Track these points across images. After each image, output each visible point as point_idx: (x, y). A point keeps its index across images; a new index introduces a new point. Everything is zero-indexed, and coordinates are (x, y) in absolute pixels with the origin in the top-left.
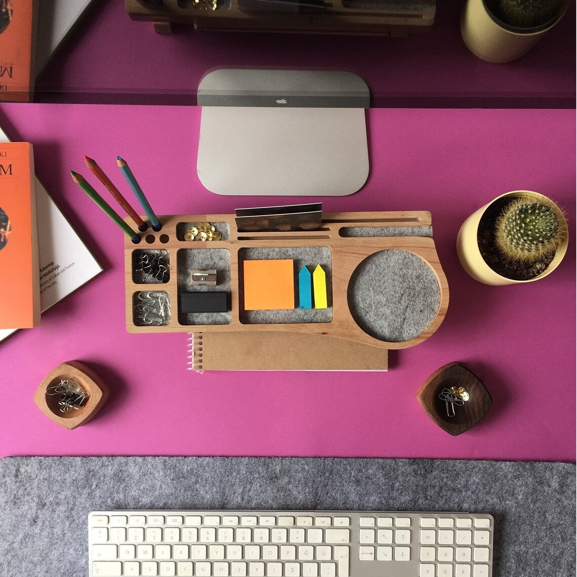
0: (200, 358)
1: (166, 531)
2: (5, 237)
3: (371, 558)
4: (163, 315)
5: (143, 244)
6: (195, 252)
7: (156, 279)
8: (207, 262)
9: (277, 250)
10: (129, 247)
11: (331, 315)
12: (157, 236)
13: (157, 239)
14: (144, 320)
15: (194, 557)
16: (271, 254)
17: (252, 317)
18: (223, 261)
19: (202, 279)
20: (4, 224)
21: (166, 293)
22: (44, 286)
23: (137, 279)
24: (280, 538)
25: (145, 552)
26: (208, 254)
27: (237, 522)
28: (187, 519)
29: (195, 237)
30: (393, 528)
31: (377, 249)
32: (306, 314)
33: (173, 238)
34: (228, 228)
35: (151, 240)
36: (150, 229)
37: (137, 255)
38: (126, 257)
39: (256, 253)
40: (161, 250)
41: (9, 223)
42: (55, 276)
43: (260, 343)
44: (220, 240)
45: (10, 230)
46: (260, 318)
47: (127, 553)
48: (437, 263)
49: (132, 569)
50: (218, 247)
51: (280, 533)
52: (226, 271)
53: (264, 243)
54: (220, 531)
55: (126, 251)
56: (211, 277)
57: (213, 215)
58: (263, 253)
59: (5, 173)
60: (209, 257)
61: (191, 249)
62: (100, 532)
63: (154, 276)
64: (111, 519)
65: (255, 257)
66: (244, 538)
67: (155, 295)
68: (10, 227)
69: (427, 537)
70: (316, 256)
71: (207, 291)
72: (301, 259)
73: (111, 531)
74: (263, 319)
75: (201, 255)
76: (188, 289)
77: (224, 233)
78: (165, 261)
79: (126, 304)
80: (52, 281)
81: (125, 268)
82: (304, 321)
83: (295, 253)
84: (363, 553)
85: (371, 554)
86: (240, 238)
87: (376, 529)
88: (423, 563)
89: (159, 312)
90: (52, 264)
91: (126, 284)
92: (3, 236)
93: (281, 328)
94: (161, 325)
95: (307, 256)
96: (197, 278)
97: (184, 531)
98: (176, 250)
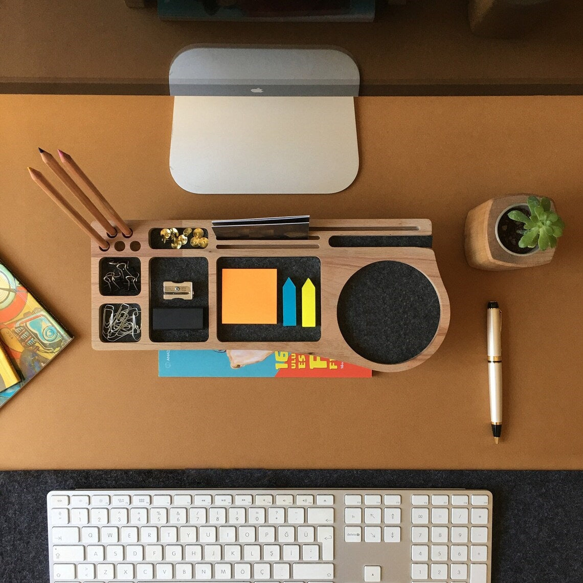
1: (132, 512)
3: (358, 539)
13: (128, 247)
15: (163, 540)
24: (257, 519)
25: (110, 535)
27: (211, 501)
28: (155, 499)
30: (382, 507)
31: (371, 260)
47: (89, 536)
48: (437, 277)
49: (96, 554)
51: (257, 513)
54: (192, 511)
62: (60, 514)
64: (72, 499)
66: (218, 519)
69: (419, 516)
73: (72, 512)
84: (349, 535)
85: (358, 535)
87: (362, 508)
88: (416, 545)
97: (152, 512)
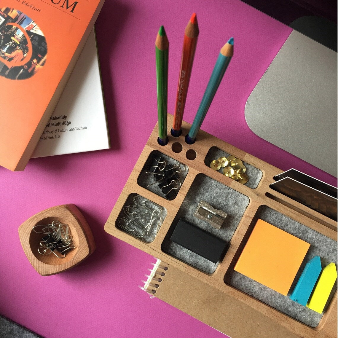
0: (158, 283)
2: (34, 68)
4: (148, 230)
5: (167, 149)
6: (214, 183)
7: (161, 190)
8: (220, 200)
9: (297, 224)
10: (151, 145)
11: (318, 321)
12: (185, 148)
14: (127, 224)
16: (289, 226)
17: (237, 279)
18: (236, 207)
19: (208, 216)
20: (40, 56)
21: (163, 209)
22: (46, 135)
23: (142, 181)
26: (225, 192)
29: (221, 168)
32: (293, 305)
33: (200, 159)
34: (259, 176)
35: (177, 148)
36: (182, 138)
37: (155, 156)
38: (143, 153)
39: (275, 216)
40: (181, 163)
41: (45, 58)
42: (62, 130)
43: (223, 299)
44: (245, 184)
45: (43, 65)
46: (243, 284)
50: (239, 190)
52: (234, 218)
53: (290, 213)
55: (146, 147)
56: (218, 219)
57: (253, 156)
58: (281, 220)
59: (67, 8)
60: (225, 195)
61: (211, 178)
63: (160, 186)
65: (271, 219)
67: (151, 205)
68: (44, 62)
70: (333, 252)
71: (204, 228)
72: (317, 247)
74: (246, 287)
75: (218, 190)
76: (187, 216)
77: (252, 179)
78: (180, 178)
79: (118, 200)
80: (56, 134)
81: (137, 164)
82: (288, 312)
83: (314, 237)
86: (268, 195)
89: (146, 224)
90: (66, 117)
91: (129, 180)
92: (33, 67)
93: (263, 309)
94: (140, 239)
95: (324, 247)
96: (203, 213)
98: (197, 172)
